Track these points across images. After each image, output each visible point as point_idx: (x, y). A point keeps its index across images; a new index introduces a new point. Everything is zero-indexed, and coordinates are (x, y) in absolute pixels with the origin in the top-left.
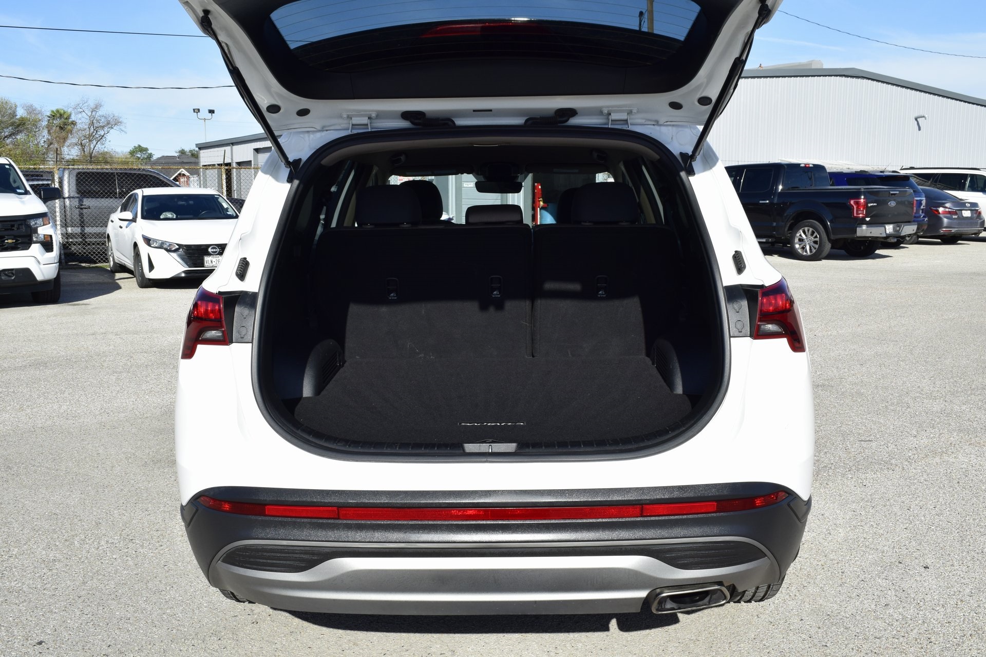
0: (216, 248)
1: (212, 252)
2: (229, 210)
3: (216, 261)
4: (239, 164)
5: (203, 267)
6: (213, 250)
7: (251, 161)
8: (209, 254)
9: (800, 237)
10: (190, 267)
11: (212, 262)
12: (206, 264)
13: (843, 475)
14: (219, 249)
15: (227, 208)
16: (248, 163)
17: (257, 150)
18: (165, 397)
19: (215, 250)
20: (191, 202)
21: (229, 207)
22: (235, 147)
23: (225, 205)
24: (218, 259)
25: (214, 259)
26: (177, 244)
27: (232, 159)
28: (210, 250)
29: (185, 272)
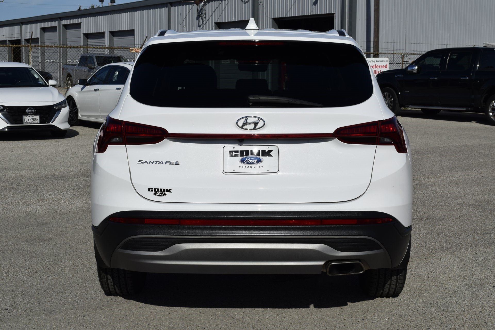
0: (32, 110)
1: (29, 112)
2: (39, 80)
3: (32, 120)
4: (27, 40)
5: (22, 123)
6: (29, 111)
7: (38, 38)
8: (27, 114)
9: (493, 107)
10: (11, 124)
11: (28, 120)
12: (24, 122)
13: (466, 249)
14: (34, 110)
15: (38, 79)
16: (35, 40)
17: (44, 30)
18: (23, 207)
19: (31, 111)
20: (10, 74)
21: (40, 78)
22: (24, 27)
23: (36, 76)
24: (33, 118)
25: (30, 118)
26: (2, 106)
27: (21, 37)
28: (27, 111)
29: (7, 127)
